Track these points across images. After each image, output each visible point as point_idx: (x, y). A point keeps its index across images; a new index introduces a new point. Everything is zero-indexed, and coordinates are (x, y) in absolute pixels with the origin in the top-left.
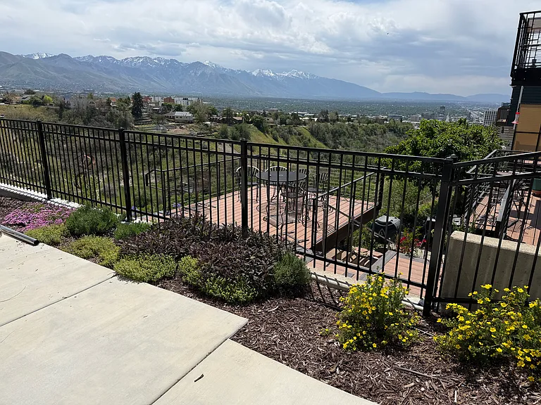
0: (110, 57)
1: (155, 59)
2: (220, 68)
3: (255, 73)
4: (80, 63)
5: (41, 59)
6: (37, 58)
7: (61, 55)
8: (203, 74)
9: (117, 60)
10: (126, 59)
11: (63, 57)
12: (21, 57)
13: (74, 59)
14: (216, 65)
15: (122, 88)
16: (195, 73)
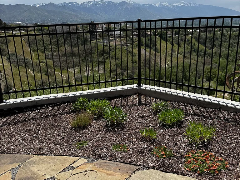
0: (75, 2)
1: (99, 2)
2: (136, 4)
3: (157, 5)
4: (60, 7)
5: (40, 6)
6: (38, 6)
7: (50, 3)
8: (127, 8)
9: (79, 4)
10: (83, 3)
11: (51, 4)
12: (30, 6)
13: (57, 5)
14: (134, 2)
15: (82, 20)
16: (122, 8)
